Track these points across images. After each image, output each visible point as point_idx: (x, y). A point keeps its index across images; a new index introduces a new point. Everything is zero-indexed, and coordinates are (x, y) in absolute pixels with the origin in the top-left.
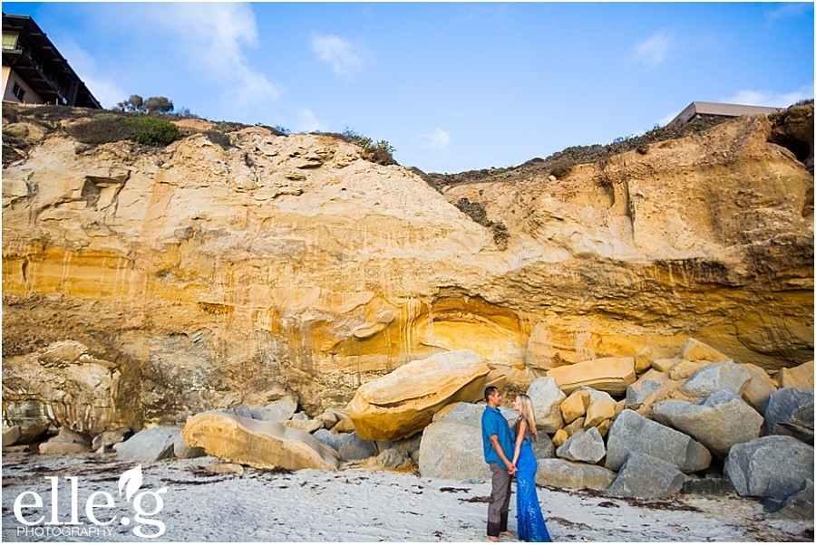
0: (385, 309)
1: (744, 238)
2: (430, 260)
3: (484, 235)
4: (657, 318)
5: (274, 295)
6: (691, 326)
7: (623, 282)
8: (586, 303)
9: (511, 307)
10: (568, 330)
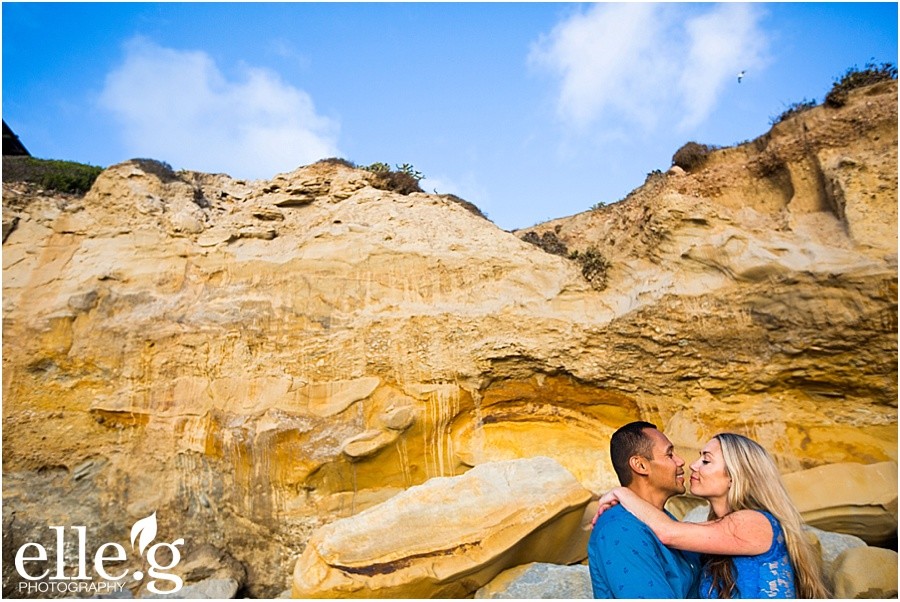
0: (399, 405)
2: (474, 316)
3: (565, 270)
5: (214, 391)
7: (842, 315)
8: (768, 368)
9: (623, 388)
10: (738, 421)
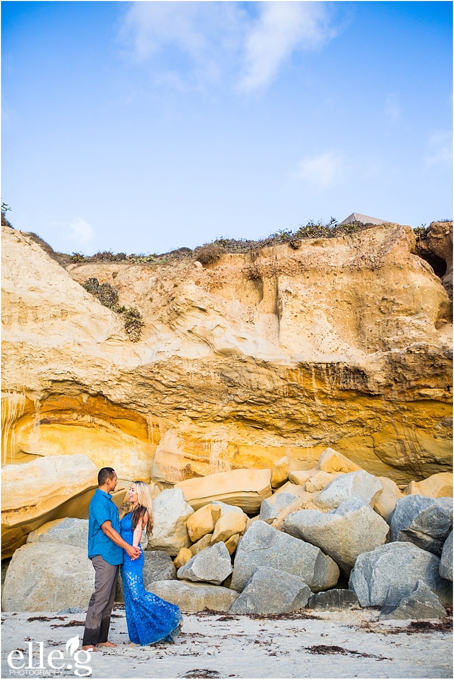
1: (385, 345)
2: (43, 346)
3: (113, 322)
4: (298, 428)
6: (331, 438)
7: (265, 385)
8: (224, 408)
9: (139, 410)
10: (203, 439)
